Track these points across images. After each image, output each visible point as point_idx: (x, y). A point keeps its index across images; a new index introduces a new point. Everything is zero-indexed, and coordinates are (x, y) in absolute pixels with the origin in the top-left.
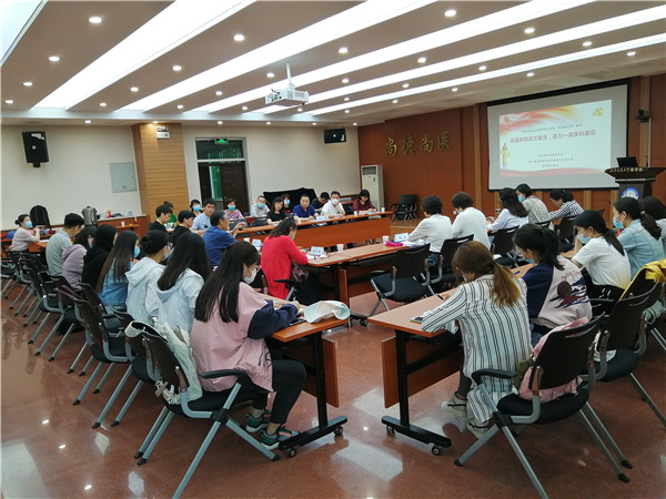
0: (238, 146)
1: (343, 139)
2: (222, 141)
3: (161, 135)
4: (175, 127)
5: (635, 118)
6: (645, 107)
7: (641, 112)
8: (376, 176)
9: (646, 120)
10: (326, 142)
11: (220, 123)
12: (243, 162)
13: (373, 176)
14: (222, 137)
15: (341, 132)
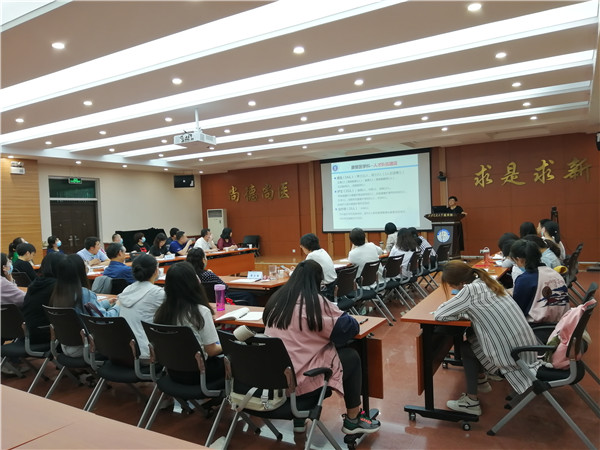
0: (90, 186)
1: (192, 185)
2: (76, 181)
3: (15, 170)
4: (31, 164)
5: (437, 177)
6: (443, 169)
7: (441, 173)
8: (222, 219)
9: (444, 179)
10: (176, 186)
11: (78, 163)
12: (95, 202)
13: (219, 219)
14: (76, 177)
15: (190, 178)
